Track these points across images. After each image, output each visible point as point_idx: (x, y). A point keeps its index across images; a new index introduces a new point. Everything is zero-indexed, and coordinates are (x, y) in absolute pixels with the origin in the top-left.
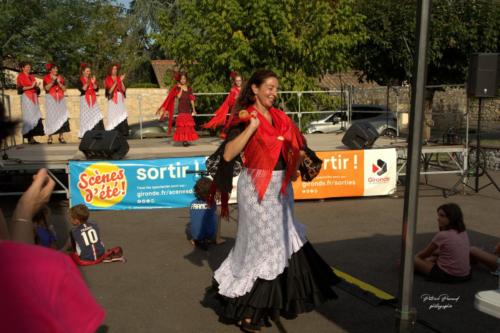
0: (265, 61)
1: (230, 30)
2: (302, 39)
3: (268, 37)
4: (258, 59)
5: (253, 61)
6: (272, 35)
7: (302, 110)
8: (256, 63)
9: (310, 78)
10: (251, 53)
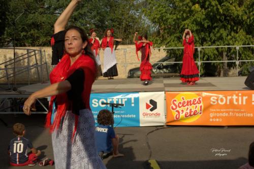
0: (215, 25)
1: (190, 4)
2: (243, 8)
3: (215, 8)
4: (210, 24)
5: (206, 25)
6: (219, 7)
7: (239, 60)
8: (208, 26)
9: (248, 36)
10: (204, 19)
